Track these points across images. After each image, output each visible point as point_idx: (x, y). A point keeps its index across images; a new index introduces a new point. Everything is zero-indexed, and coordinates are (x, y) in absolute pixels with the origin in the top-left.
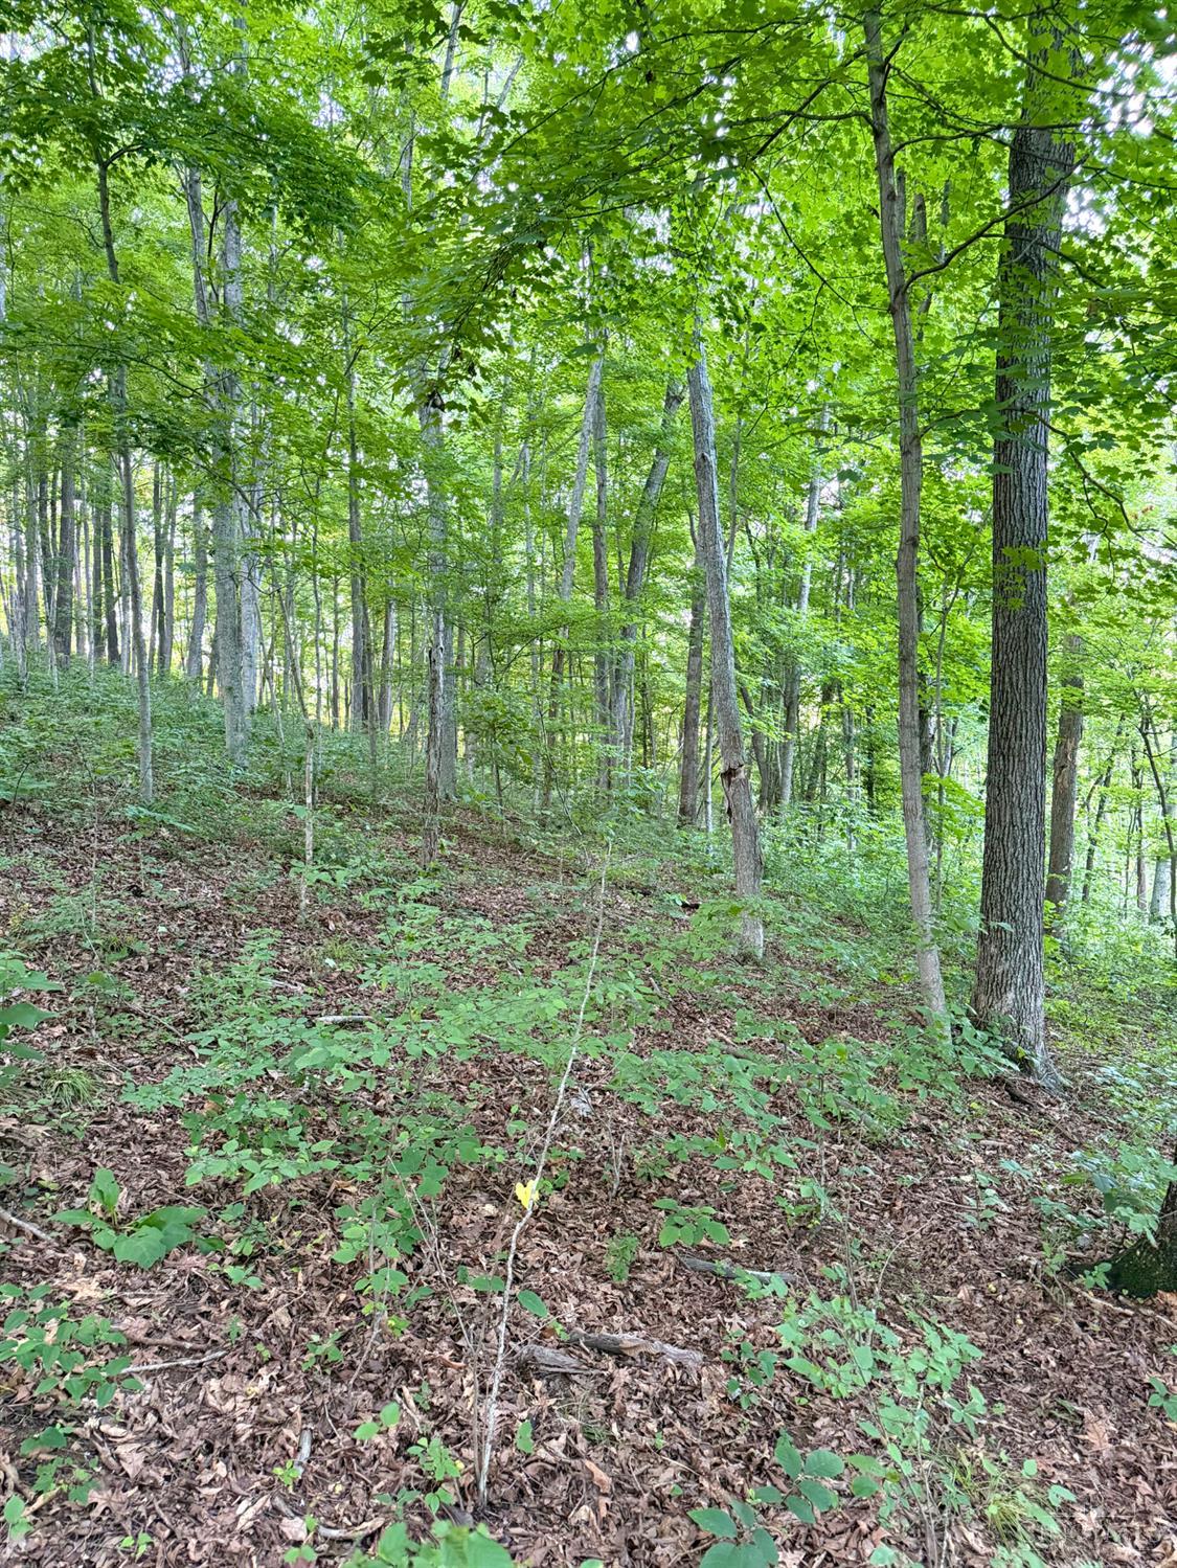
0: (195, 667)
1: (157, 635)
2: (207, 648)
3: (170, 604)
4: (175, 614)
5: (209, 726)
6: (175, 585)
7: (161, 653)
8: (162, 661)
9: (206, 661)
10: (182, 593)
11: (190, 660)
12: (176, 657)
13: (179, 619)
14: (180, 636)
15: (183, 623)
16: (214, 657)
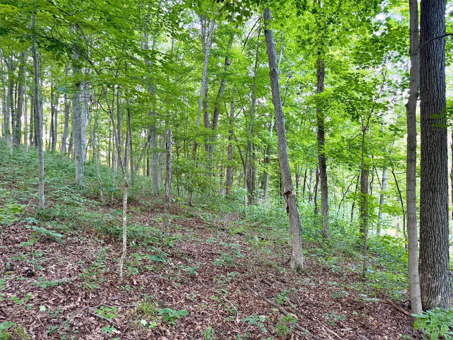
0: (64, 148)
1: (51, 138)
2: (68, 142)
3: (56, 128)
4: (58, 131)
5: (69, 170)
6: (58, 123)
7: (53, 144)
8: (53, 147)
9: (67, 146)
10: (60, 125)
11: (62, 146)
12: (57, 145)
13: (59, 133)
14: (59, 138)
15: (60, 134)
16: (71, 145)
